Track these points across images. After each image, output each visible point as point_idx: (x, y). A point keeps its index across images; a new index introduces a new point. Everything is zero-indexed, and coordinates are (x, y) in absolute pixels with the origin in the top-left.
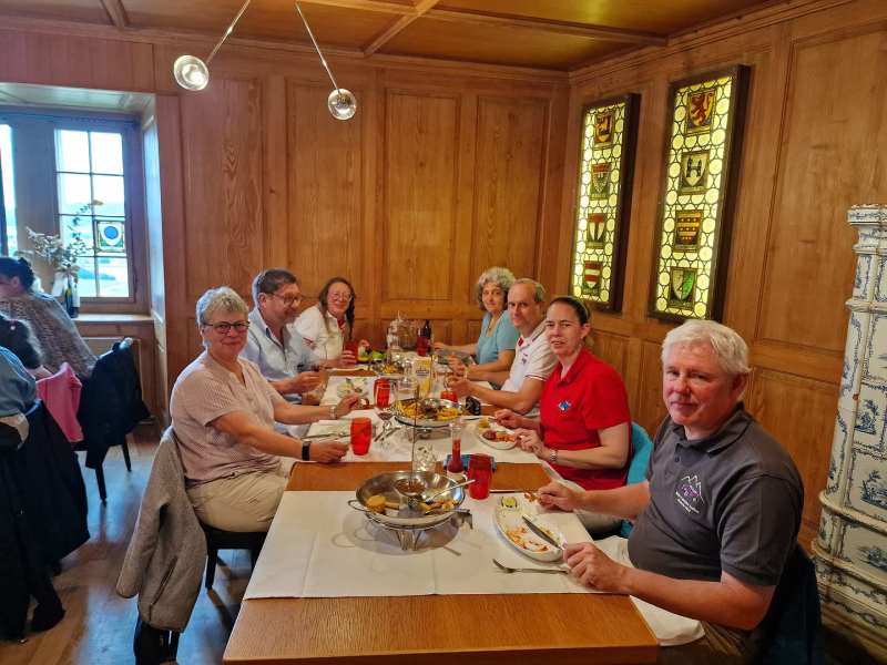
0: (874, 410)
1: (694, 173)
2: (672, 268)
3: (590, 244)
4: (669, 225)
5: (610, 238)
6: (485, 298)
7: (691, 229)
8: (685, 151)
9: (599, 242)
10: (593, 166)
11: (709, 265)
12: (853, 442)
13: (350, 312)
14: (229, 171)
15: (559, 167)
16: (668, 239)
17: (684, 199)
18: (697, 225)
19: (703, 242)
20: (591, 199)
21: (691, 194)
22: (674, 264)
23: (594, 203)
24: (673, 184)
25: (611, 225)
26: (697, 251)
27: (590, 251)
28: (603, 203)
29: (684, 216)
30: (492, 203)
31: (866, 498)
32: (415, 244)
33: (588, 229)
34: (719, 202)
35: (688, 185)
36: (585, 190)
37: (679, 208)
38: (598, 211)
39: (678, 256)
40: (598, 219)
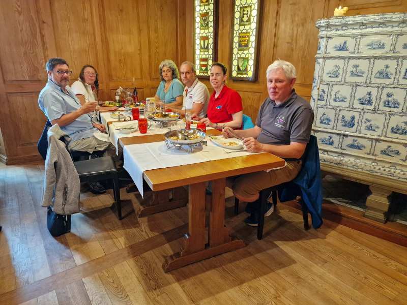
0: (324, 92)
1: (245, 16)
2: (238, 58)
3: (202, 50)
4: (236, 39)
5: (211, 46)
6: (164, 74)
7: (245, 40)
8: (241, 6)
9: (205, 49)
10: (201, 14)
11: (253, 55)
12: (317, 105)
13: (96, 82)
14: (18, 10)
15: (184, 14)
16: (236, 45)
17: (242, 28)
18: (248, 38)
19: (250, 46)
20: (201, 29)
21: (245, 25)
22: (239, 56)
23: (202, 31)
24: (237, 21)
25: (211, 41)
26: (248, 49)
27: (202, 53)
28: (206, 31)
29: (242, 35)
30: (156, 32)
31: (321, 122)
32: (123, 51)
33: (200, 43)
34: (256, 28)
35: (243, 21)
36: (197, 25)
37: (240, 32)
38: (204, 35)
39: (240, 52)
40: (205, 38)
